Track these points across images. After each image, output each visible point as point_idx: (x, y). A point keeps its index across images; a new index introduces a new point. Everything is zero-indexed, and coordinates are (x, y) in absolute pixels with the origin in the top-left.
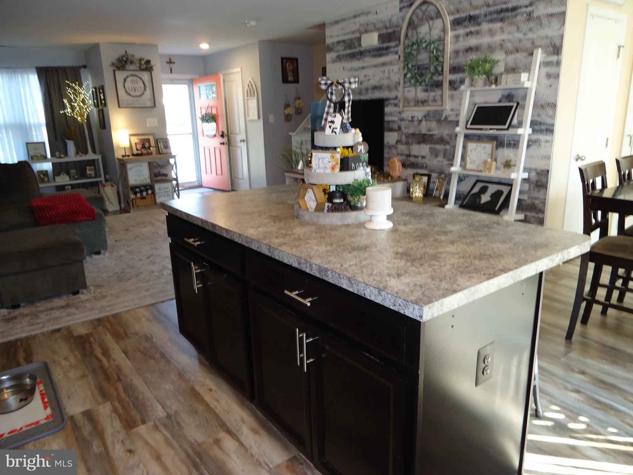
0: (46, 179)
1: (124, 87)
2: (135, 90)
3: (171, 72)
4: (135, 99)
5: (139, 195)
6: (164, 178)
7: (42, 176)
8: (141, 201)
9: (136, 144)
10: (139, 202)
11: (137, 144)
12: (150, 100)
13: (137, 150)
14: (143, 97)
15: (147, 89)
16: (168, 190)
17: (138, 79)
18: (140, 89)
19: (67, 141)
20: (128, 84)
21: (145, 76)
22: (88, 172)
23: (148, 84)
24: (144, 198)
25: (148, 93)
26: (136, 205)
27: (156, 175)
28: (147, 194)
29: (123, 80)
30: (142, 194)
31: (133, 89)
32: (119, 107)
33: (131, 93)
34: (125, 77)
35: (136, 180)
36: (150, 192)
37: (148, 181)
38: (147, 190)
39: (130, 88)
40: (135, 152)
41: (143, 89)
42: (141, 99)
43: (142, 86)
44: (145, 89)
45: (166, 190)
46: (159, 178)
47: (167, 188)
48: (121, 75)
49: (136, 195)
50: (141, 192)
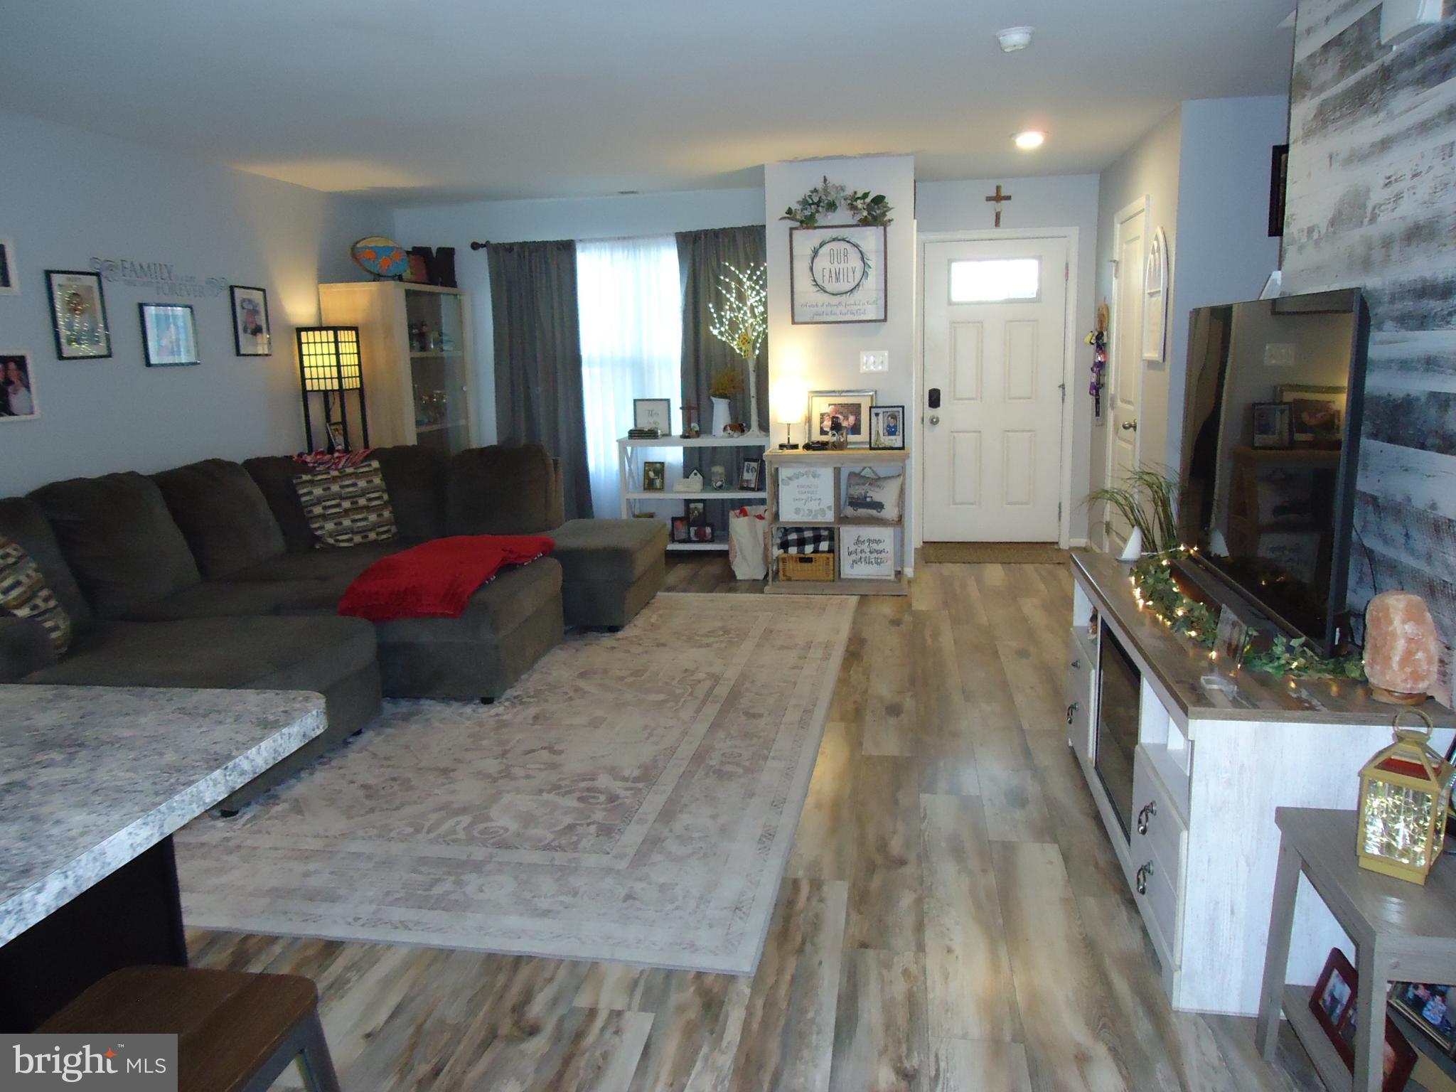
0: (658, 482)
1: (811, 269)
2: (837, 279)
3: (997, 223)
4: (835, 300)
5: (793, 550)
6: (873, 512)
7: (652, 474)
8: (800, 565)
9: (822, 415)
10: (793, 568)
11: (826, 418)
12: (875, 302)
13: (823, 432)
14: (858, 295)
15: (872, 273)
16: (879, 547)
17: (848, 246)
18: (851, 274)
19: (713, 399)
20: (822, 263)
21: (869, 238)
22: (747, 476)
23: (875, 261)
24: (809, 560)
25: (873, 282)
26: (784, 575)
27: (856, 503)
28: (816, 551)
29: (809, 252)
30: (801, 551)
31: (834, 275)
32: (794, 322)
33: (829, 287)
34: (817, 245)
35: (797, 511)
36: (824, 546)
37: (829, 517)
38: (817, 540)
39: (827, 273)
40: (817, 437)
41: (858, 274)
42: (850, 299)
43: (858, 264)
44: (865, 274)
45: (874, 546)
46: (862, 512)
47: (878, 542)
48: (806, 241)
49: (786, 552)
50: (801, 543)
